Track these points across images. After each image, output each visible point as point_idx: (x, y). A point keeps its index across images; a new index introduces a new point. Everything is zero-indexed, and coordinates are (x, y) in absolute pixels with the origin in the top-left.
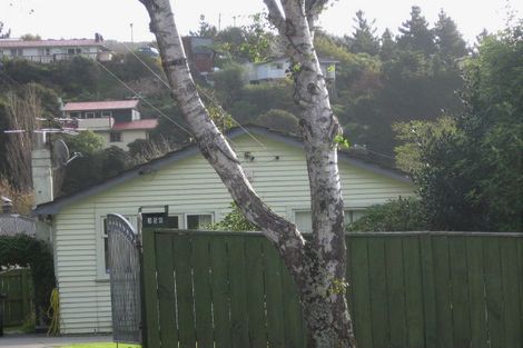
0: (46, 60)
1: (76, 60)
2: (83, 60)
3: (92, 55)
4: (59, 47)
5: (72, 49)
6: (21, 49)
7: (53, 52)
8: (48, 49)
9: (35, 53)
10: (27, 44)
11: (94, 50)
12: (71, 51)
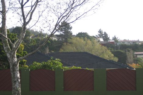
0: (129, 44)
1: (135, 44)
2: (136, 44)
3: (138, 43)
4: (132, 42)
5: (134, 42)
6: (124, 42)
7: (131, 43)
8: (129, 42)
9: (127, 43)
10: (125, 41)
11: (138, 42)
12: (134, 43)
